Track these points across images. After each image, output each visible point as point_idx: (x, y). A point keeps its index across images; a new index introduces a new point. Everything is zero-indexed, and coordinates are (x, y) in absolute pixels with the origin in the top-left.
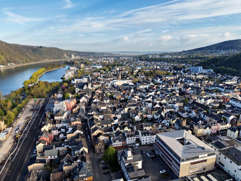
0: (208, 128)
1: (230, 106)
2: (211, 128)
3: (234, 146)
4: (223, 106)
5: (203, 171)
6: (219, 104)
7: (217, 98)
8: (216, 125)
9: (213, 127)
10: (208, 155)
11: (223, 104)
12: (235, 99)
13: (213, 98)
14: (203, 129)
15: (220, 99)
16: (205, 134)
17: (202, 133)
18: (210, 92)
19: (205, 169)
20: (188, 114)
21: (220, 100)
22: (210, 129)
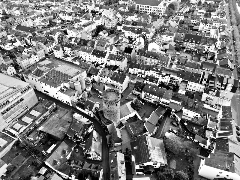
0: (33, 55)
1: (60, 21)
2: (37, 54)
3: (54, 68)
4: (54, 22)
5: (26, 111)
6: (48, 22)
7: (46, 15)
8: (40, 48)
9: (38, 52)
10: (22, 93)
11: (53, 21)
12: (63, 12)
13: (42, 16)
14: (28, 59)
15: (49, 15)
16: (33, 63)
17: (29, 63)
18: (38, 9)
19: (27, 108)
20: (12, 45)
21: (50, 17)
22: (37, 56)
